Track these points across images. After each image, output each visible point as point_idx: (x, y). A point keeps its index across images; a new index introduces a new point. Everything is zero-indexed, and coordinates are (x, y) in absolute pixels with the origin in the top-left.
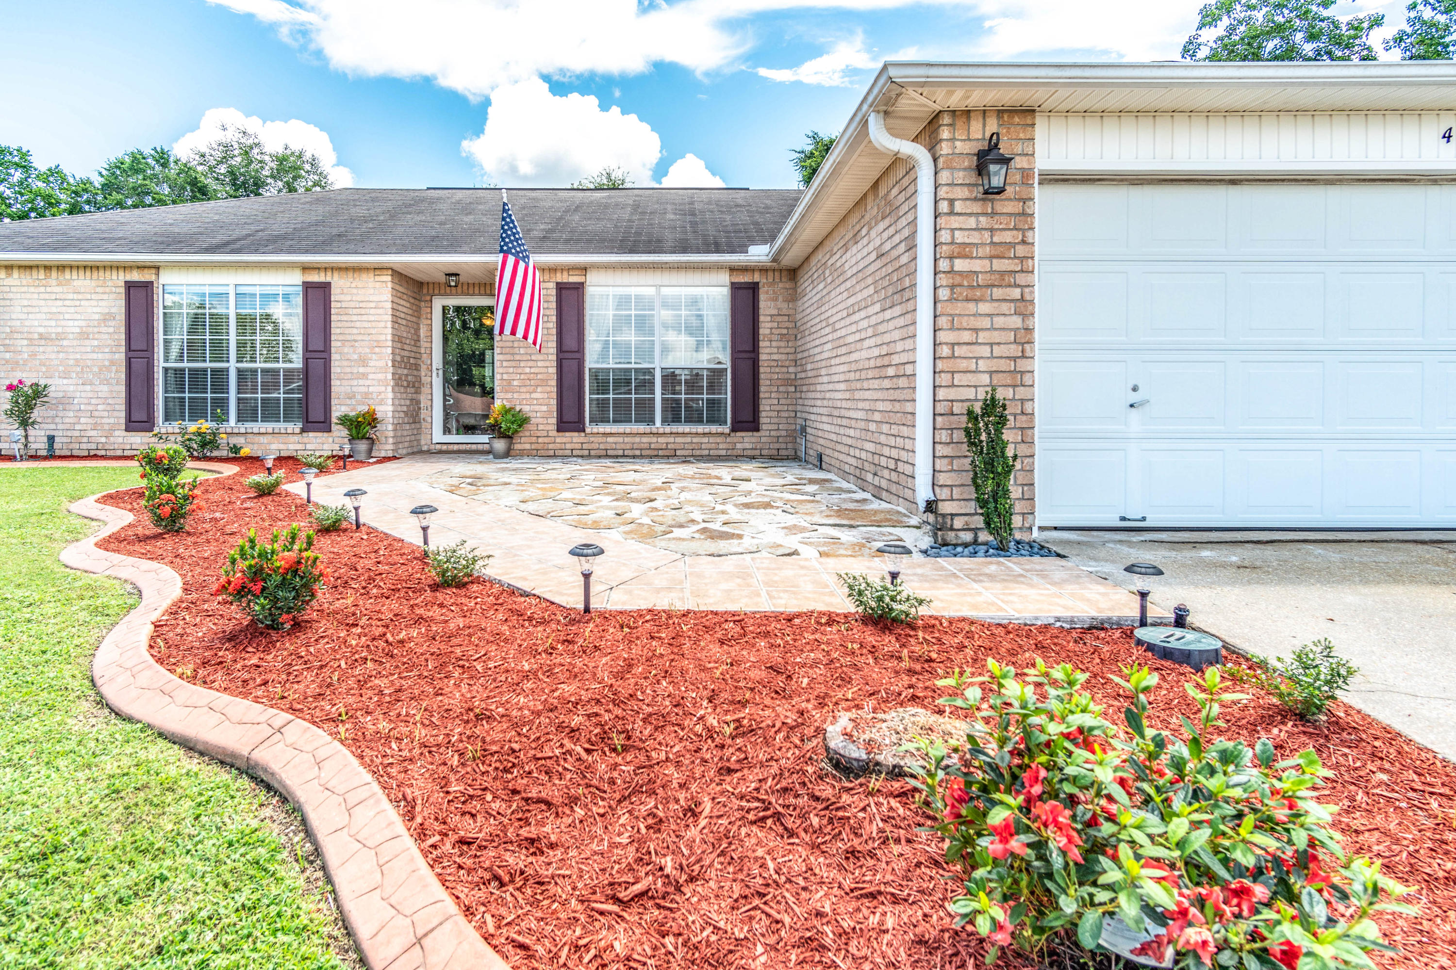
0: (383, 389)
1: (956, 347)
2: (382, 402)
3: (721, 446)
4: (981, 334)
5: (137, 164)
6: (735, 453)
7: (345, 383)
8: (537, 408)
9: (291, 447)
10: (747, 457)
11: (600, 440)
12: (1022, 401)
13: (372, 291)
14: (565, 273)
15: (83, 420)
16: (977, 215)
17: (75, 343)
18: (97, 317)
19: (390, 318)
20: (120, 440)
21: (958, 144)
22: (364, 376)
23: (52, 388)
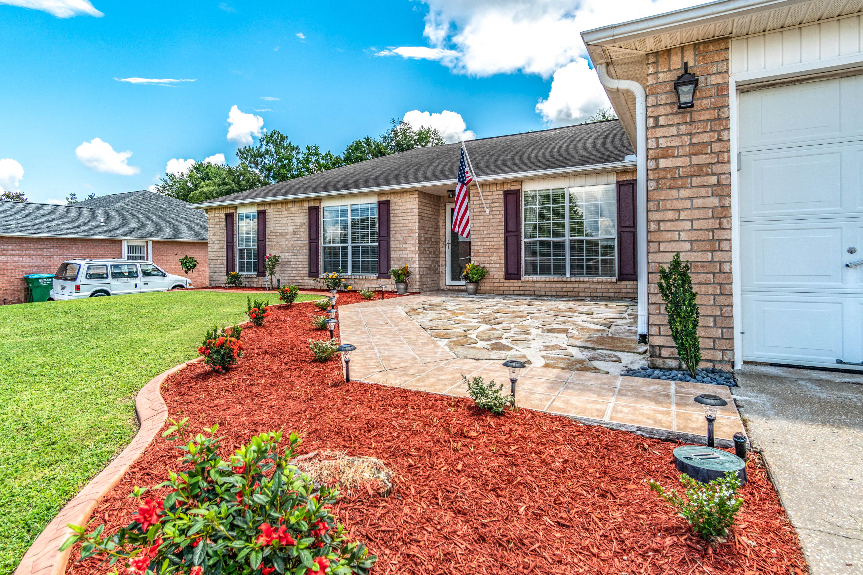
0: (414, 255)
1: (661, 224)
2: (414, 263)
3: (611, 291)
4: (682, 213)
5: (357, 147)
6: (621, 295)
7: (397, 252)
8: (493, 265)
9: (373, 286)
10: (629, 298)
11: (531, 285)
12: (720, 263)
13: (409, 203)
14: (509, 185)
15: (294, 272)
16: (678, 124)
17: (291, 236)
18: (299, 224)
19: (417, 217)
20: (307, 281)
21: (661, 75)
22: (405, 249)
23: (281, 258)
